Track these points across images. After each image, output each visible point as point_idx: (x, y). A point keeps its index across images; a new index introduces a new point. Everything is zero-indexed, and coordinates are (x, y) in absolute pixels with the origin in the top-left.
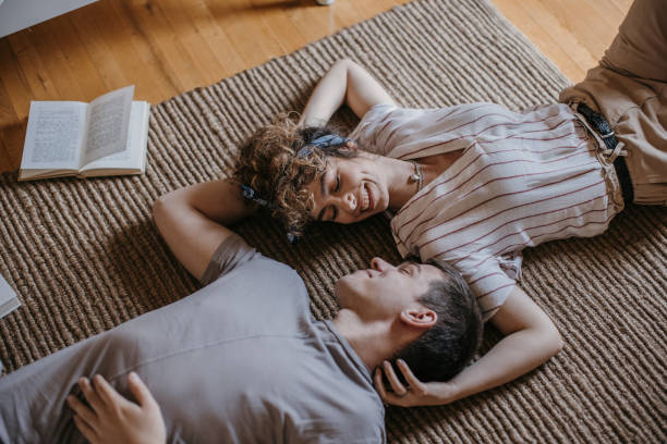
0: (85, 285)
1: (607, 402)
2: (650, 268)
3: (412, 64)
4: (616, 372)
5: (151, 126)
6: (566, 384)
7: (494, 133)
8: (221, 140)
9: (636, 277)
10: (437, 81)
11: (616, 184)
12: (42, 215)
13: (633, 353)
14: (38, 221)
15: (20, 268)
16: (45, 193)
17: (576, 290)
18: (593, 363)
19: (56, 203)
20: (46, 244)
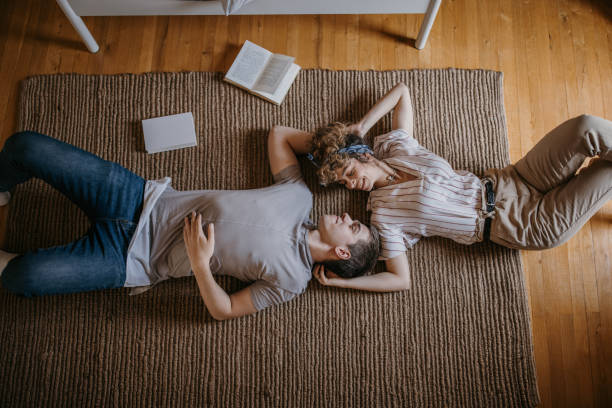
0: (227, 150)
1: (410, 324)
2: (475, 275)
3: (437, 107)
4: (423, 315)
5: (296, 80)
6: (399, 307)
7: (434, 178)
8: (323, 106)
9: (466, 276)
10: (443, 124)
11: (481, 230)
12: (225, 104)
13: (437, 310)
14: (222, 106)
15: (204, 125)
16: (232, 93)
17: (433, 268)
18: (416, 305)
19: (235, 100)
20: (220, 120)
